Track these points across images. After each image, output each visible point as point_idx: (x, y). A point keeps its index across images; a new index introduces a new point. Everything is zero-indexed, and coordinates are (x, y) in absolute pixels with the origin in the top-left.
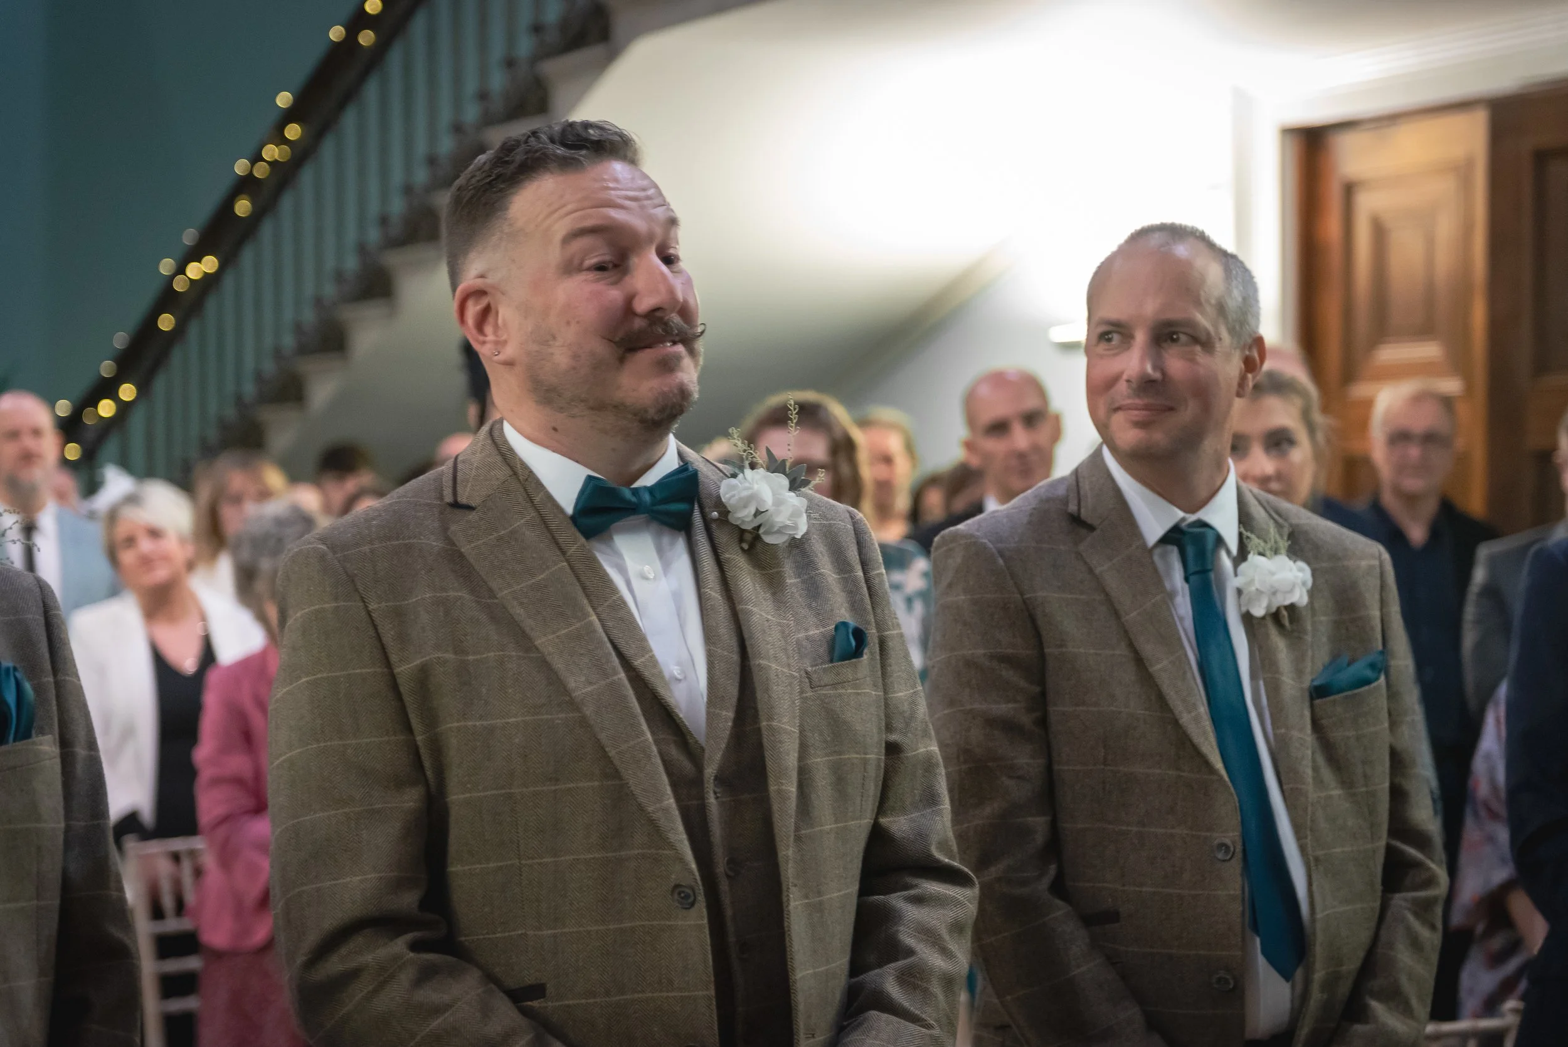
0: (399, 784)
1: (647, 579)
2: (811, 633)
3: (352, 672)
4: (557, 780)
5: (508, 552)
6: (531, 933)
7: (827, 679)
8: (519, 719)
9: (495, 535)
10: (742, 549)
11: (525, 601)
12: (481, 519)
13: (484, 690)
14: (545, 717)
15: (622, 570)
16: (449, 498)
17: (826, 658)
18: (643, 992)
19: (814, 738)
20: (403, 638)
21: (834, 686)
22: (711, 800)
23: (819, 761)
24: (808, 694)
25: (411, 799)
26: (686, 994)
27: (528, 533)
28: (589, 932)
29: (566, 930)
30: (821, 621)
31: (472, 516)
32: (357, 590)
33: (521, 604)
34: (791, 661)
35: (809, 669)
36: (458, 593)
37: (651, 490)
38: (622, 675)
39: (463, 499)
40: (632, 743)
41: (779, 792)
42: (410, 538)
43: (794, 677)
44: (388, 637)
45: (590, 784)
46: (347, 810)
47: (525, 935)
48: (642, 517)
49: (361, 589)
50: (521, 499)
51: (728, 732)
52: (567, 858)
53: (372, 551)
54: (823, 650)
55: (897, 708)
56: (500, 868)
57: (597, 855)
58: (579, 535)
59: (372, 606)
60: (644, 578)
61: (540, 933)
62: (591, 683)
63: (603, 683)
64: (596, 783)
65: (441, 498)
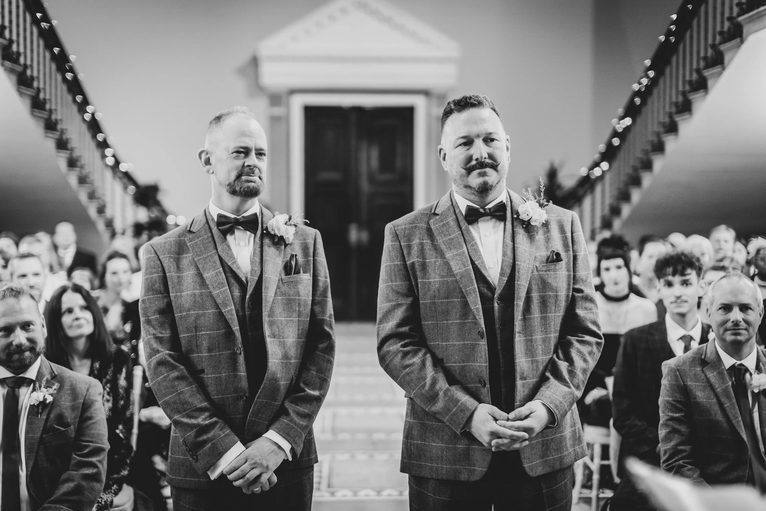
0: (407, 296)
1: (487, 236)
2: (542, 254)
3: (395, 263)
4: (448, 298)
5: (445, 228)
6: (440, 343)
7: (544, 269)
8: (438, 279)
9: (442, 223)
10: (523, 227)
11: (446, 243)
12: (439, 218)
13: (430, 270)
14: (446, 279)
15: (479, 233)
16: (433, 212)
17: (545, 262)
18: (469, 363)
19: (534, 287)
20: (409, 253)
21: (546, 271)
22: (496, 305)
23: (535, 295)
24: (535, 273)
25: (409, 300)
26: (481, 364)
27: (451, 222)
28: (455, 344)
29: (450, 343)
30: (547, 250)
31: (438, 217)
32: (399, 239)
33: (445, 244)
34: (530, 263)
35: (537, 265)
36: (427, 241)
37: (490, 209)
38: (471, 267)
39: (436, 212)
40: (470, 288)
41: (517, 304)
42: (417, 224)
43: (530, 268)
44: (405, 253)
45: (457, 300)
46: (392, 303)
47: (439, 344)
48: (489, 217)
49: (400, 238)
50: (452, 212)
51: (504, 284)
52: (450, 322)
53: (405, 228)
54: (544, 259)
55: (580, 278)
56: (432, 323)
57: (458, 321)
58: (466, 223)
59: (402, 244)
60: (486, 236)
61: (442, 343)
62: (460, 269)
63: (464, 269)
64: (459, 300)
65: (431, 211)
